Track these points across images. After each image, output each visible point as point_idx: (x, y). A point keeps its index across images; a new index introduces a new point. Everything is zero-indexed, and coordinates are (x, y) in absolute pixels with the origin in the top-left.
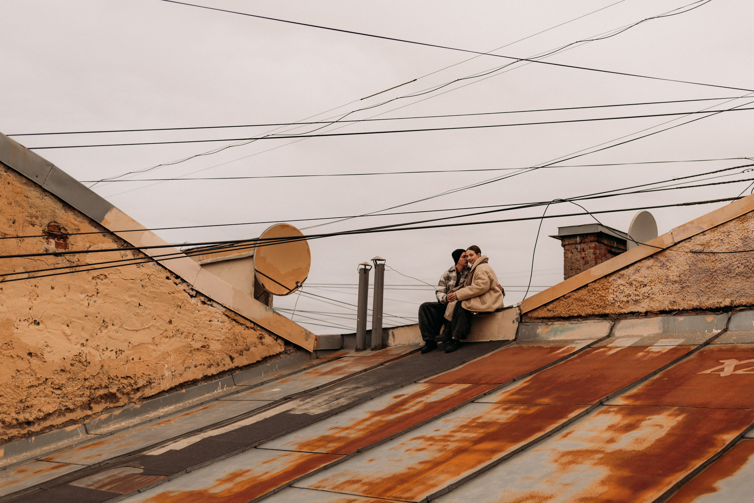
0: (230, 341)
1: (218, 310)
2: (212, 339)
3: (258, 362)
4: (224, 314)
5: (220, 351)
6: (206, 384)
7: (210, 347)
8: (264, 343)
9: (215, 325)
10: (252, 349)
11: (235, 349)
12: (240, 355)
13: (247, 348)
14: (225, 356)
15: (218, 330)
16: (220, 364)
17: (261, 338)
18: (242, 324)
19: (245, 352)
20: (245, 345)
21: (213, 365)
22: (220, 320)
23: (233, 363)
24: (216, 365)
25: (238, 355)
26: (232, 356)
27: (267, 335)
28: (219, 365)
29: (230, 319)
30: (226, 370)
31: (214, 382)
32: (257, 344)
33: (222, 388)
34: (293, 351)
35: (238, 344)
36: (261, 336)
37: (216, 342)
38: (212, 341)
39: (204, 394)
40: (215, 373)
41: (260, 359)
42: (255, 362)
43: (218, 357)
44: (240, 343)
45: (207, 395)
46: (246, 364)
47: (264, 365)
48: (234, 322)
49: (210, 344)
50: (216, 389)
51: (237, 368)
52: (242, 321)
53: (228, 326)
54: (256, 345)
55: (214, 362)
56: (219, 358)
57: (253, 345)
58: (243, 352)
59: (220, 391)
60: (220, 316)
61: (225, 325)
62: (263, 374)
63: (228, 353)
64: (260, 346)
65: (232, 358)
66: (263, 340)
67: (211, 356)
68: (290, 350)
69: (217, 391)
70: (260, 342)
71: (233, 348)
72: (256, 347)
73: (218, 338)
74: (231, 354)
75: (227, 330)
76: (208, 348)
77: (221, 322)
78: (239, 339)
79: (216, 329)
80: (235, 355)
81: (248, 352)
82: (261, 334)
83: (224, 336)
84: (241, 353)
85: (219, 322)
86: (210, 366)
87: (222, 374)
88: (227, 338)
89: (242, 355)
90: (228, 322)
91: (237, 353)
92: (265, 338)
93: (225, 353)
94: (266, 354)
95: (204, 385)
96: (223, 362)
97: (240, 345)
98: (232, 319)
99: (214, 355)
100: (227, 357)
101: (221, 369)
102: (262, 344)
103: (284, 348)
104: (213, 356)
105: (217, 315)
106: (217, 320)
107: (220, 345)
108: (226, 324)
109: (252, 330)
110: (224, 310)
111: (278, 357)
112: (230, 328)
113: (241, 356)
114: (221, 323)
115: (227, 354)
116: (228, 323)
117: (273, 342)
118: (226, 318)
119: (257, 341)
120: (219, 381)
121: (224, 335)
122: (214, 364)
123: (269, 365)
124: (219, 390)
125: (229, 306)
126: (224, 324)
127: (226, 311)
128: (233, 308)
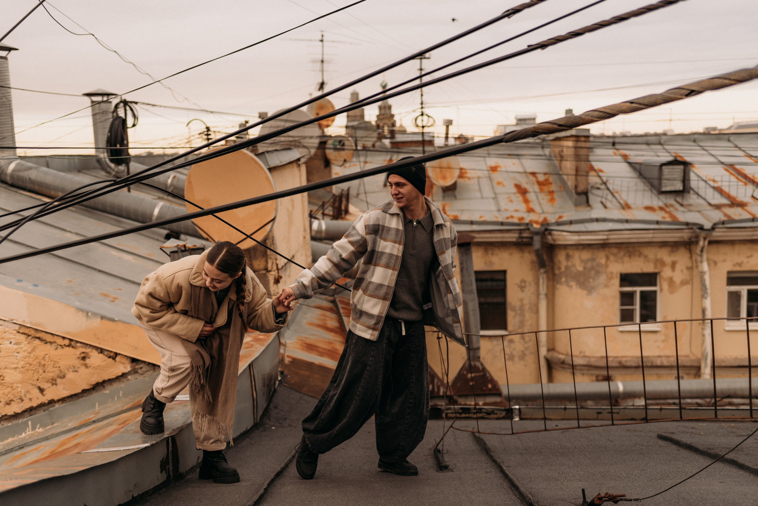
0: (33, 367)
1: (7, 329)
2: (5, 368)
3: (84, 391)
4: (18, 332)
5: (21, 382)
6: (10, 424)
7: (6, 379)
8: (88, 365)
9: (5, 349)
10: (70, 375)
11: (43, 378)
12: (53, 384)
13: (61, 375)
14: (30, 387)
15: (11, 356)
16: (24, 398)
17: (84, 358)
18: (51, 343)
19: (59, 380)
20: (59, 371)
21: (13, 401)
22: (13, 341)
23: (44, 395)
24: (19, 401)
25: (49, 385)
26: (42, 387)
27: (94, 354)
28: (22, 400)
29: (30, 337)
30: (35, 405)
31: (22, 422)
32: (78, 368)
33: (34, 428)
34: (147, 369)
35: (46, 371)
36: (83, 355)
37: (12, 371)
38: (5, 370)
39: (7, 438)
40: (19, 411)
41: (87, 387)
42: (80, 391)
43: (21, 389)
44: (50, 368)
45: (10, 440)
46: (65, 396)
47: (101, 392)
48: (37, 342)
49: (4, 374)
50: (24, 430)
51: (52, 402)
52: (49, 338)
53: (26, 348)
54: (76, 369)
55: (16, 397)
56: (21, 391)
57: (71, 370)
58: (56, 381)
59: (31, 432)
60: (12, 336)
61: (22, 348)
62: (97, 406)
63: (34, 383)
64: (83, 370)
65: (42, 390)
66: (88, 361)
67: (10, 389)
68: (141, 368)
69: (26, 433)
70: (82, 365)
71: (41, 377)
72: (77, 371)
73: (15, 366)
74: (39, 385)
75: (25, 354)
76: (3, 380)
77: (16, 344)
78: (47, 364)
79: (8, 354)
80: (44, 386)
81: (64, 380)
82: (83, 353)
83: (22, 363)
84: (54, 382)
85: (13, 344)
86: (8, 403)
87: (31, 410)
88: (29, 365)
89: (56, 384)
90: (26, 343)
91: (47, 382)
92: (91, 357)
93: (30, 383)
94: (95, 379)
95: (6, 427)
96: (29, 396)
97: (49, 372)
98: (33, 338)
99: (14, 388)
100: (33, 389)
101: (26, 405)
102: (86, 366)
103: (131, 367)
104: (11, 389)
105: (7, 335)
106: (9, 342)
107: (19, 375)
108: (22, 345)
109: (68, 348)
110: (17, 327)
111: (125, 380)
112: (29, 350)
113: (54, 386)
114: (15, 346)
115: (33, 385)
116: (25, 345)
117: (105, 361)
118: (23, 337)
119: (78, 363)
120: (29, 420)
121: (22, 361)
122: (15, 399)
123: (107, 392)
124: (29, 431)
125: (24, 321)
126: (20, 346)
127: (20, 328)
128: (31, 323)
